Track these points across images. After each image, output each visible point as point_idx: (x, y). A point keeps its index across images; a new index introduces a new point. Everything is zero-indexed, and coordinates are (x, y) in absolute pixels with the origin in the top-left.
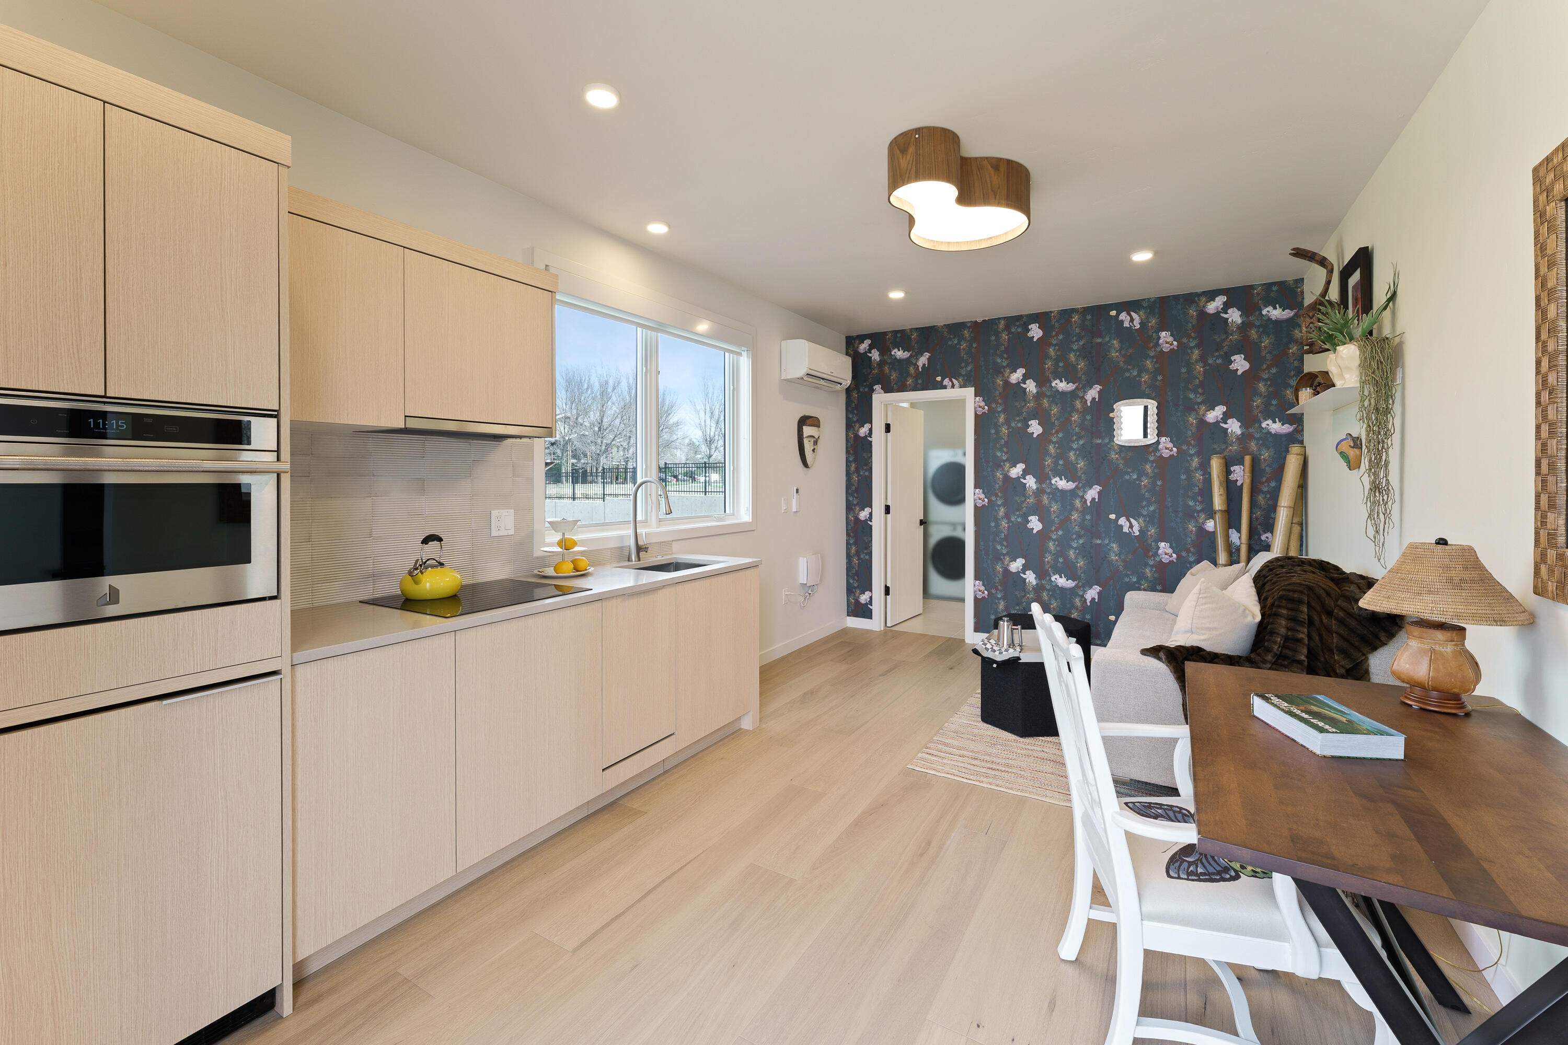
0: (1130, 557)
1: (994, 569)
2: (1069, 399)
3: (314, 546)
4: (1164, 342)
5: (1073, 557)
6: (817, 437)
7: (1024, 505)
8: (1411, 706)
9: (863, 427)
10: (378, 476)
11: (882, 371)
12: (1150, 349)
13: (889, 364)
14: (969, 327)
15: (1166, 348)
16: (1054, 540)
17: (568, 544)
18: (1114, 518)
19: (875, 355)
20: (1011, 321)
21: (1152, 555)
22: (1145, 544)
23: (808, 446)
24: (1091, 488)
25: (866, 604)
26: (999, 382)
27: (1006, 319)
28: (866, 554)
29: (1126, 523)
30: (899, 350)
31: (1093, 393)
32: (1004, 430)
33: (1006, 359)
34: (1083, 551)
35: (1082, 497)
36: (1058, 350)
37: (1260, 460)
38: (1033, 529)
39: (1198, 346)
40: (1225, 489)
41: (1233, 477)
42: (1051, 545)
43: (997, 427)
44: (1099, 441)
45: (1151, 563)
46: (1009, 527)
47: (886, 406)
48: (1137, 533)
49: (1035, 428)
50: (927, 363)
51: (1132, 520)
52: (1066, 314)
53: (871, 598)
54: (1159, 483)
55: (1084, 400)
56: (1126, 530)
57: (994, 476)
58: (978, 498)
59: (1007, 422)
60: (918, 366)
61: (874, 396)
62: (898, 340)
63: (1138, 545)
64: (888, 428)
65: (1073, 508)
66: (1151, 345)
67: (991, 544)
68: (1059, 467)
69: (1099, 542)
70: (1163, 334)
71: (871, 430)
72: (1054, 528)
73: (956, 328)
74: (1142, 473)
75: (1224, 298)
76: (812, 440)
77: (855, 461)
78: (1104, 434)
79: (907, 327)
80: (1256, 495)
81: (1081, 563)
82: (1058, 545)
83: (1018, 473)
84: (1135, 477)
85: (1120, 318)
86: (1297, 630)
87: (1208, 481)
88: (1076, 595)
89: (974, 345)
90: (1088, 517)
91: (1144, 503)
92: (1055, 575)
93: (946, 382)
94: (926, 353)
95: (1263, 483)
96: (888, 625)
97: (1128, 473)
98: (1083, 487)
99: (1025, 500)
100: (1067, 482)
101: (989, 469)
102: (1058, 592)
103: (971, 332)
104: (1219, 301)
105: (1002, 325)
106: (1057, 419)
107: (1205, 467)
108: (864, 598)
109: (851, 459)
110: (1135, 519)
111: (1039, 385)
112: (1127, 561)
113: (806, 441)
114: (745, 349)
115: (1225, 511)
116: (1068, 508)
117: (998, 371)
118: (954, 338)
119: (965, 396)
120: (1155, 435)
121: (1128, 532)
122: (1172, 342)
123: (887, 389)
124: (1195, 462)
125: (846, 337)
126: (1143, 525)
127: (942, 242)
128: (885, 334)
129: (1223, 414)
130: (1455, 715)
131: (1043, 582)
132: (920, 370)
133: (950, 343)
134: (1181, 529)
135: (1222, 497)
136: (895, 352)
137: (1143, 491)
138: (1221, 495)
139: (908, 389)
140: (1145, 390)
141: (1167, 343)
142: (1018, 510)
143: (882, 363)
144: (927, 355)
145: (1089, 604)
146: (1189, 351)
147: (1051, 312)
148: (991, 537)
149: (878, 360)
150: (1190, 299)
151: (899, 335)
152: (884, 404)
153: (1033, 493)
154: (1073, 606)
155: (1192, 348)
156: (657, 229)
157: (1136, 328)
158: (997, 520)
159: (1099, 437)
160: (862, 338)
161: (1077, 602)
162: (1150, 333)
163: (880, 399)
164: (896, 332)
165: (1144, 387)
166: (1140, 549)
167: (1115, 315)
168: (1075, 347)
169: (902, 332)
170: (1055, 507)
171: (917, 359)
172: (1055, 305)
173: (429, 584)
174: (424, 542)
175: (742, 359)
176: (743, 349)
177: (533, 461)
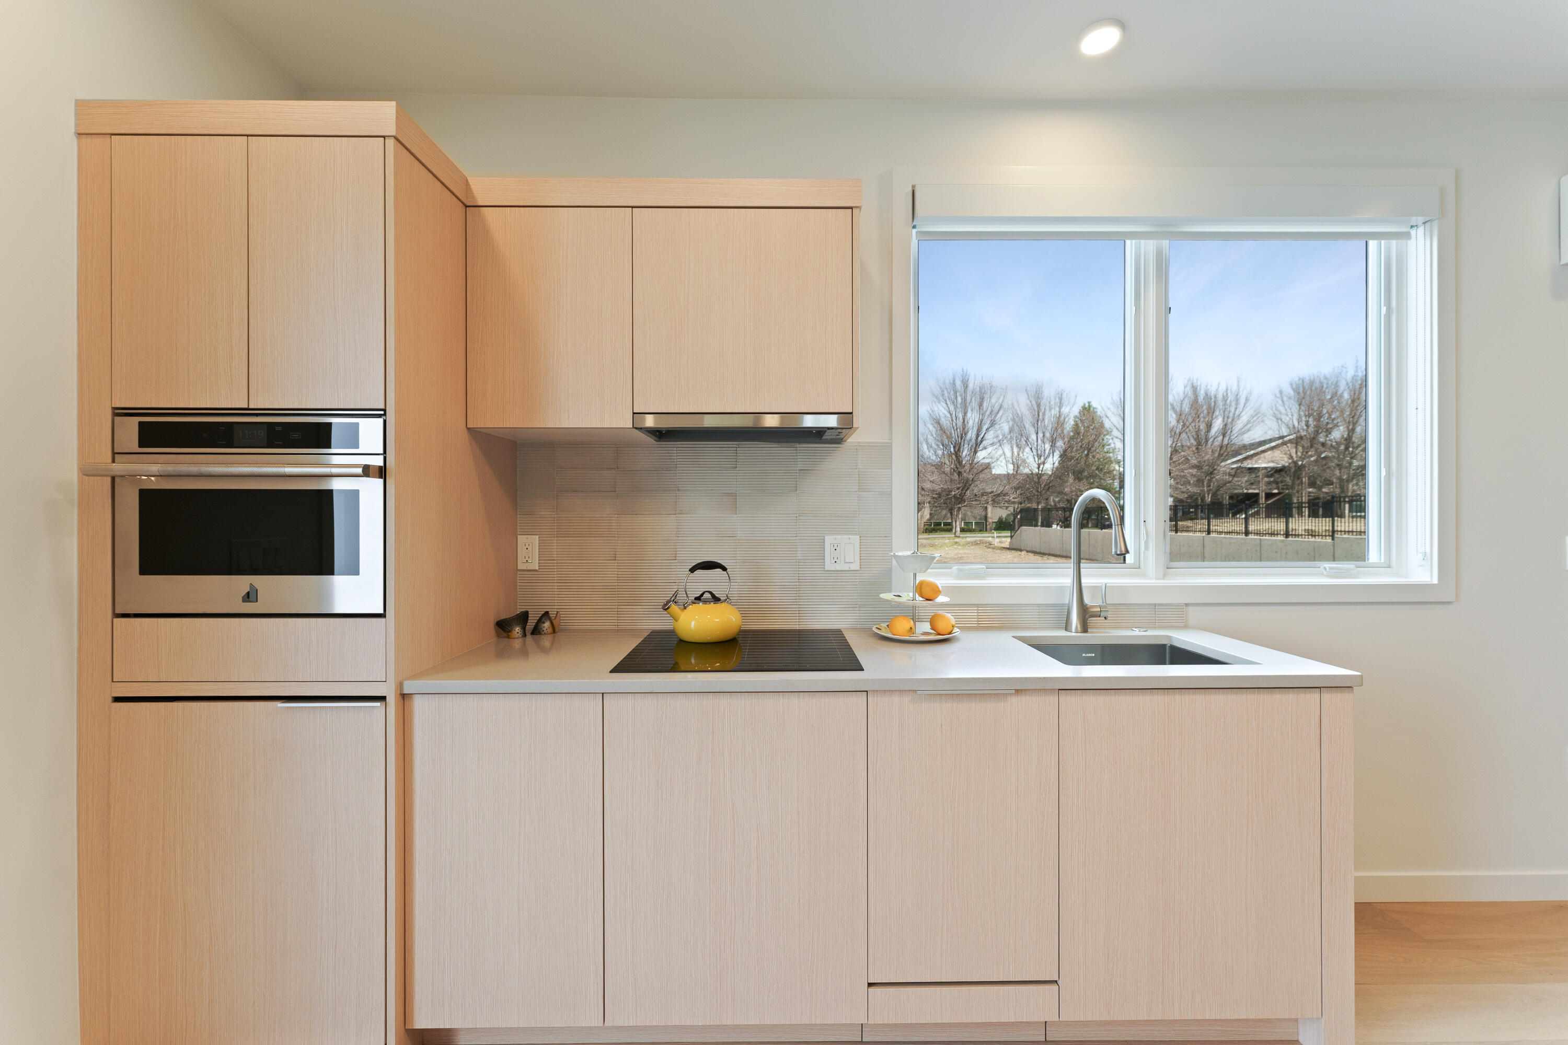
3: (619, 564)
10: (684, 490)
17: (927, 590)
114: (1421, 219)
173: (693, 623)
174: (692, 570)
175: (1411, 243)
176: (1414, 220)
177: (891, 469)
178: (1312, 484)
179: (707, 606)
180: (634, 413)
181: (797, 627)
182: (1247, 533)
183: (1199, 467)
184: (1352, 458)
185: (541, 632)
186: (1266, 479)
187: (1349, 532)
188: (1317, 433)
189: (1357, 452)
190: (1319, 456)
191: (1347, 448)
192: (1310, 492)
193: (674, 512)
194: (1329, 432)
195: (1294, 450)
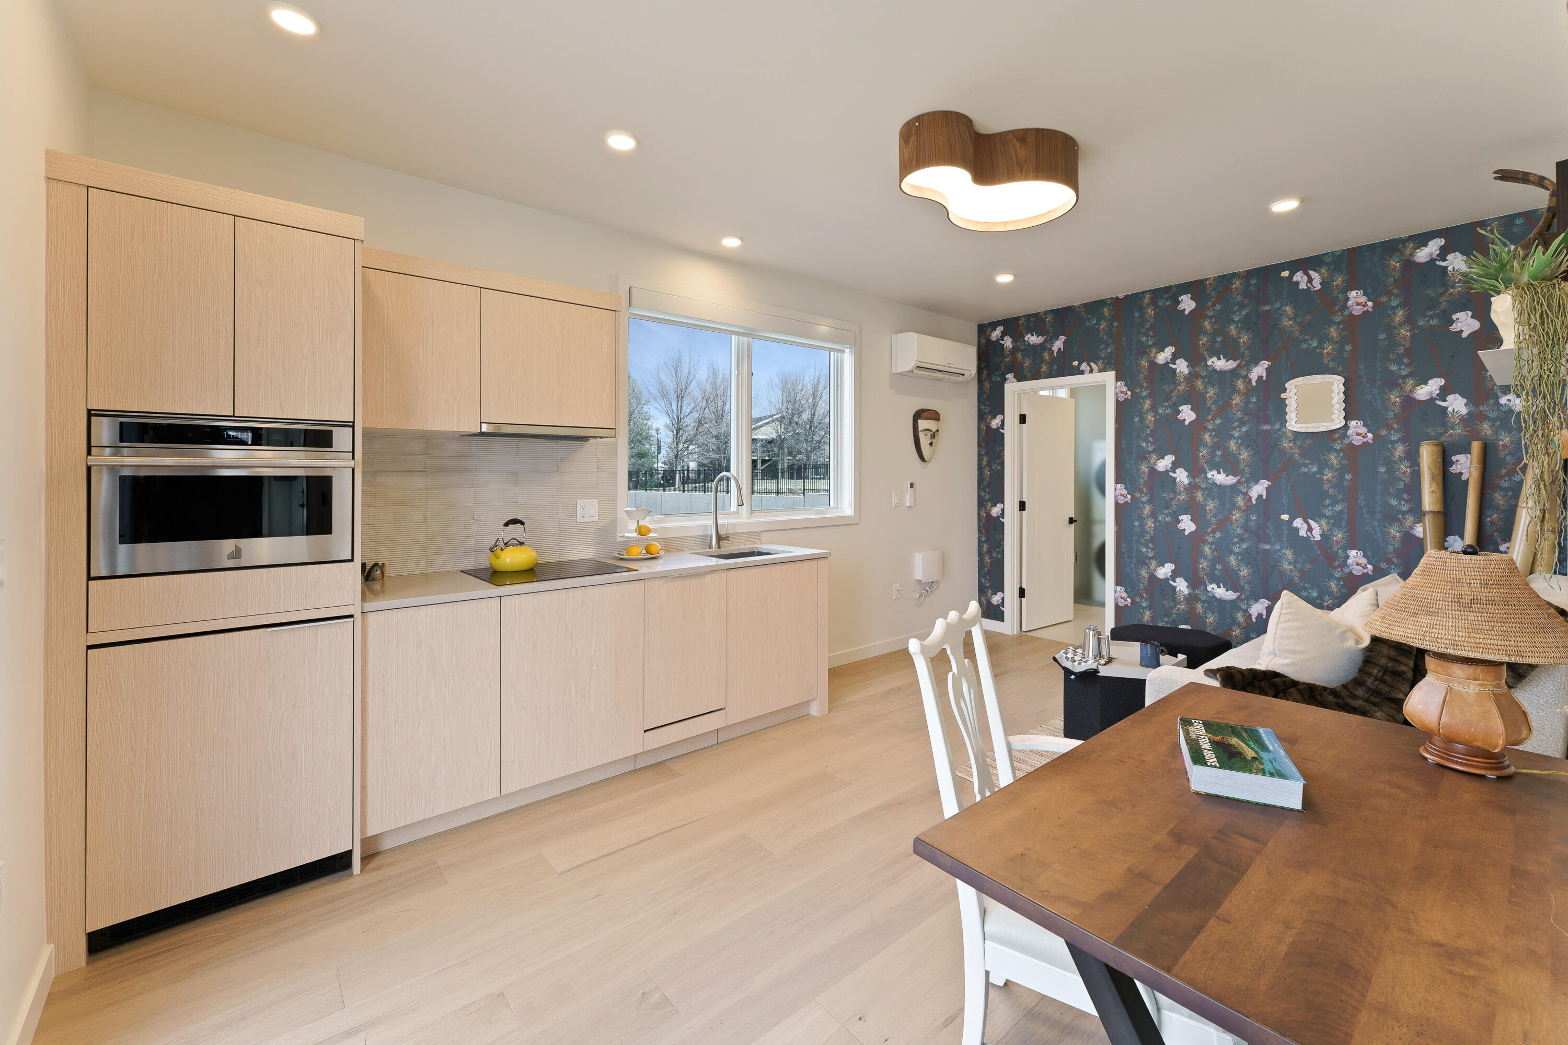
0: (1308, 566)
1: (1139, 574)
2: (1229, 380)
3: (428, 525)
4: (1355, 304)
5: (1234, 564)
6: (934, 430)
7: (1174, 502)
8: (1426, 759)
9: (995, 418)
10: (480, 471)
11: (1015, 359)
12: (1335, 313)
13: (1022, 350)
14: (1109, 305)
15: (1357, 311)
16: (1211, 544)
17: (643, 530)
18: (1287, 519)
19: (1008, 342)
20: (1157, 294)
21: (1339, 566)
22: (1329, 551)
23: (924, 440)
24: (1257, 482)
25: (998, 605)
26: (1144, 363)
27: (1152, 292)
28: (999, 553)
29: (1303, 525)
30: (1033, 335)
31: (1259, 371)
32: (1150, 417)
33: (1152, 337)
34: (1247, 558)
35: (1246, 494)
36: (1215, 323)
37: (1496, 447)
38: (1185, 530)
39: (1403, 305)
40: (1441, 485)
41: (1454, 469)
42: (1207, 549)
43: (1141, 415)
44: (1267, 427)
45: (1338, 575)
46: (1155, 527)
47: (1019, 395)
48: (1318, 538)
49: (1187, 414)
50: (1062, 347)
51: (1311, 522)
52: (1225, 281)
53: (1003, 599)
54: (1348, 477)
55: (1248, 380)
56: (1303, 533)
57: (1138, 470)
58: (1120, 495)
59: (1153, 408)
60: (1053, 351)
61: (1007, 386)
62: (1031, 324)
63: (1319, 552)
64: (1023, 419)
65: (1234, 506)
66: (1337, 308)
67: (1134, 546)
68: (1216, 459)
69: (1267, 547)
70: (1353, 294)
71: (1003, 421)
72: (1210, 530)
73: (1094, 307)
74: (1324, 465)
75: (1441, 241)
76: (929, 433)
77: (987, 454)
78: (1273, 419)
79: (1041, 310)
80: (1491, 492)
81: (1244, 571)
82: (1215, 549)
83: (1166, 466)
84: (1315, 469)
85: (1295, 279)
86: (1398, 661)
87: (1416, 476)
88: (1239, 608)
89: (1115, 324)
90: (1253, 517)
91: (1328, 502)
92: (1211, 584)
93: (1084, 366)
94: (1062, 337)
95: (1502, 477)
96: (1023, 630)
97: (1306, 465)
98: (1247, 481)
99: (1175, 497)
100: (1227, 476)
101: (1133, 462)
102: (1215, 604)
103: (1112, 310)
104: (1434, 246)
105: (1147, 300)
106: (1214, 403)
107: (1413, 457)
108: (996, 599)
109: (983, 453)
110: (1315, 521)
111: (1192, 363)
112: (1305, 571)
113: (921, 435)
114: (848, 346)
115: (1438, 512)
116: (1228, 506)
117: (1143, 351)
118: (1092, 318)
119: (1105, 381)
120: (1342, 418)
121: (1305, 536)
122: (1366, 303)
123: (1020, 378)
124: (1400, 450)
125: (978, 325)
126: (1326, 528)
127: (997, 223)
128: (1018, 319)
129: (1440, 389)
130: (1482, 777)
131: (1197, 592)
132: (1055, 355)
133: (1088, 323)
134: (1379, 535)
135: (1434, 495)
136: (1028, 338)
137: (1326, 487)
138: (1433, 492)
139: (1043, 376)
140: (1328, 364)
141: (1358, 304)
142: (1166, 508)
143: (1015, 350)
144: (1063, 338)
145: (1254, 620)
146: (1390, 312)
147: (1206, 280)
148: (1135, 538)
149: (1011, 347)
150: (1391, 247)
151: (1032, 319)
152: (1018, 394)
153: (1184, 489)
154: (1234, 622)
155: (1393, 308)
156: (731, 243)
157: (1315, 289)
158: (1141, 519)
159: (1267, 422)
160: (994, 325)
161: (1240, 617)
162: (1335, 294)
163: (1012, 388)
164: (1029, 316)
165: (1326, 361)
166: (1322, 558)
167: (1287, 275)
168: (1236, 318)
169: (1036, 315)
170: (1211, 505)
171: (1052, 344)
172: (1210, 270)
173: (508, 559)
174: (506, 524)
175: (845, 355)
176: (846, 346)
177: (617, 458)
178: (790, 454)
179: (515, 547)
180: (481, 423)
181: (559, 560)
182: (778, 493)
183: (717, 437)
184: (813, 435)
185: (375, 578)
186: (762, 449)
187: (813, 490)
188: (793, 415)
189: (816, 430)
190: (794, 432)
191: (810, 428)
192: (789, 460)
193: (472, 486)
194: (800, 416)
195: (779, 427)
